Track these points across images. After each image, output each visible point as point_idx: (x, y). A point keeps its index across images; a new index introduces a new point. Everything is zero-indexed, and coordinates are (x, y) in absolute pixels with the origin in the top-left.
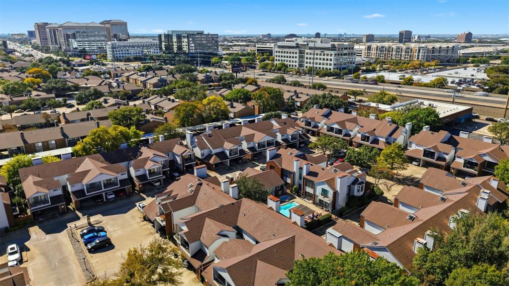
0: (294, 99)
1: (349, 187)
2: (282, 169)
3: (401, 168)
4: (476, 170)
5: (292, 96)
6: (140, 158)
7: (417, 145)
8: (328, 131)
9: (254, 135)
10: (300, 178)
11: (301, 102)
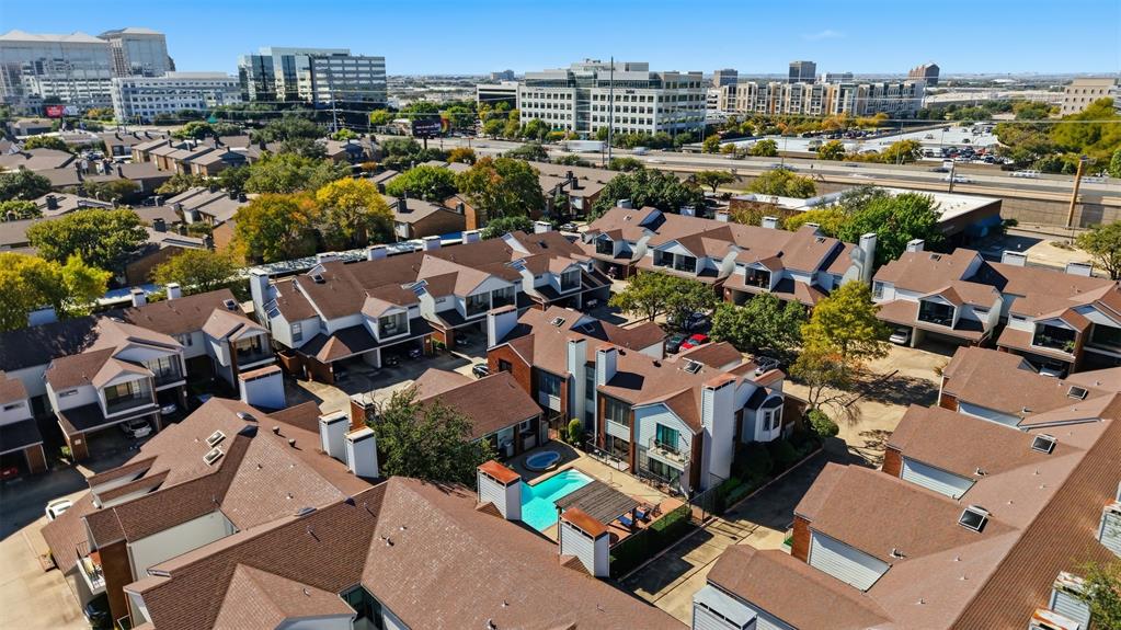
0: (566, 193)
1: (739, 414)
2: (534, 369)
3: (871, 352)
4: (1069, 351)
5: (561, 186)
6: (88, 350)
7: (899, 289)
8: (658, 262)
9: (455, 275)
10: (589, 395)
11: (585, 198)
